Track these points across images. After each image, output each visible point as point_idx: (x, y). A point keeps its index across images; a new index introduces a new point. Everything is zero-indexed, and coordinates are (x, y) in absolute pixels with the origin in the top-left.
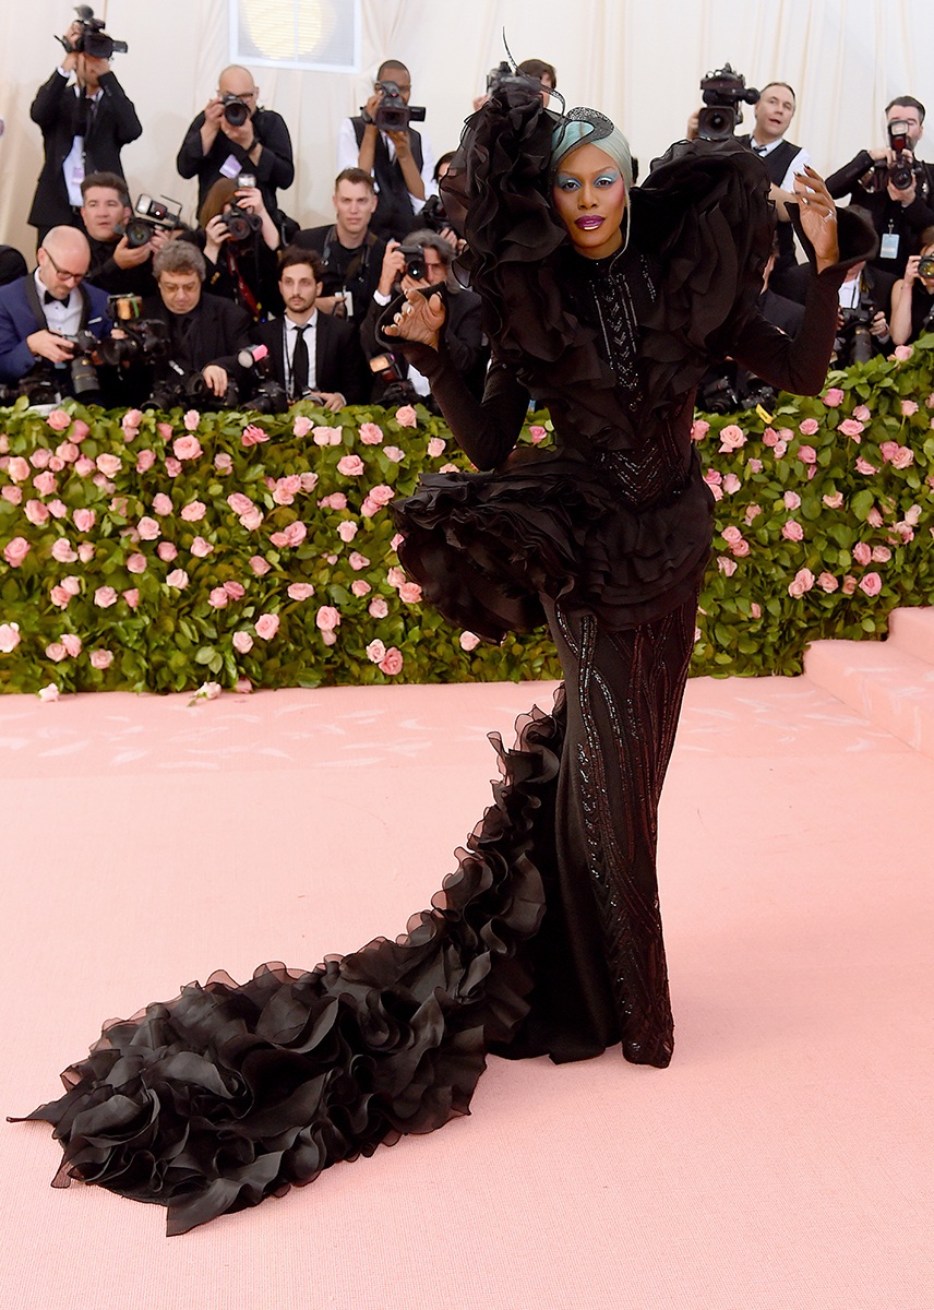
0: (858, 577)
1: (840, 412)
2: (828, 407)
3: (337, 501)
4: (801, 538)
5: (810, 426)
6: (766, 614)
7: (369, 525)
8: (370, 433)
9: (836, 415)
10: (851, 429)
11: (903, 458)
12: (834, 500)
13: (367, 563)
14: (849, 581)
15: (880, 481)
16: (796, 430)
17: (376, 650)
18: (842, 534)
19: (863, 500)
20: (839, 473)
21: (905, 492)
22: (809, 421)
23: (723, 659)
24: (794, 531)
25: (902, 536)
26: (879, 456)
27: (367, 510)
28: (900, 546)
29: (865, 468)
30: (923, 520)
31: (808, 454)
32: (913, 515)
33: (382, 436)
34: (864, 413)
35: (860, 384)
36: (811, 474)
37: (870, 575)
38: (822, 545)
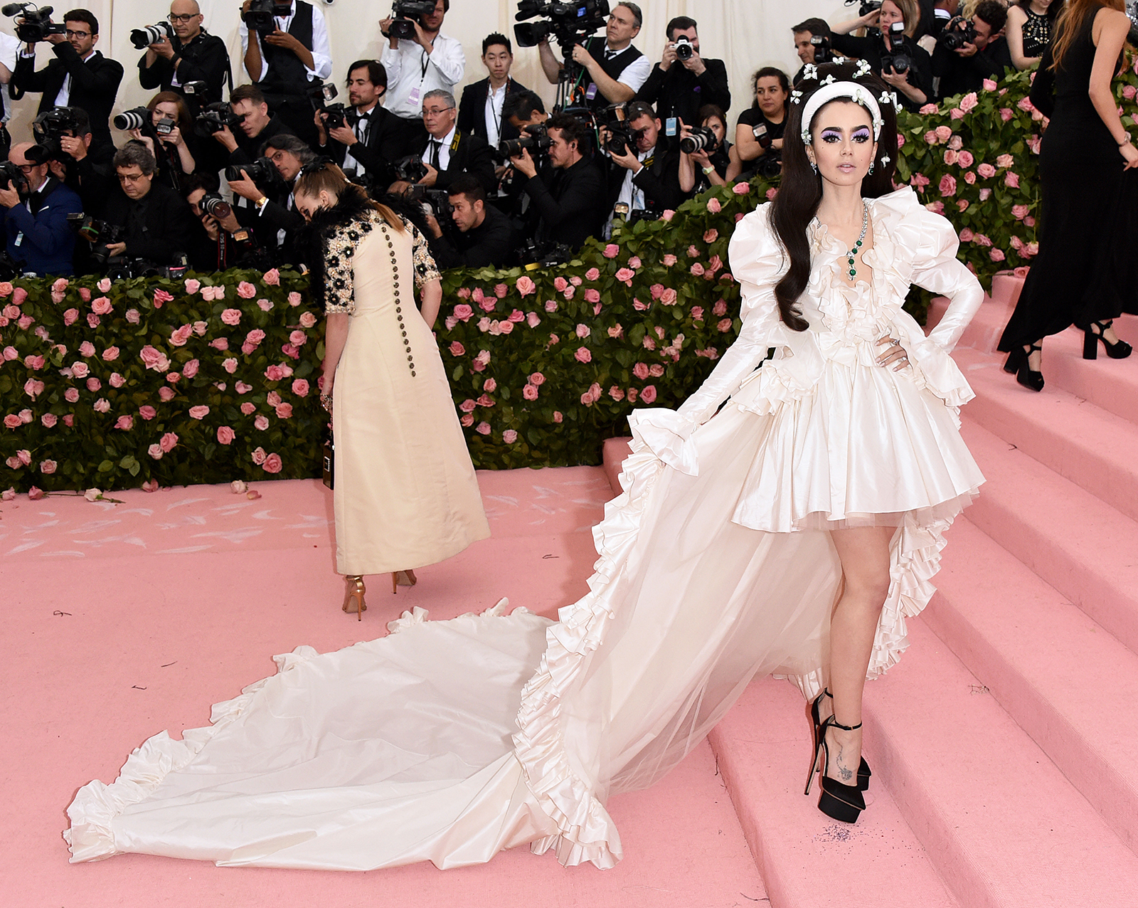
0: (640, 389)
1: (618, 263)
2: (608, 259)
3: (221, 344)
4: (589, 361)
5: (593, 274)
6: (566, 418)
7: (248, 361)
8: (246, 290)
9: (614, 265)
10: (624, 275)
11: (669, 297)
12: (615, 332)
13: (250, 388)
14: (632, 392)
15: (652, 315)
16: (582, 277)
17: (258, 456)
18: (623, 358)
19: (637, 331)
20: (620, 310)
21: (673, 323)
22: (593, 269)
23: (536, 454)
24: (583, 355)
25: (670, 357)
26: (649, 297)
27: (247, 349)
28: (671, 364)
29: (639, 306)
30: (687, 345)
31: (593, 296)
32: (678, 342)
33: (255, 292)
34: (636, 263)
35: (630, 240)
36: (596, 310)
37: (648, 388)
38: (609, 365)
